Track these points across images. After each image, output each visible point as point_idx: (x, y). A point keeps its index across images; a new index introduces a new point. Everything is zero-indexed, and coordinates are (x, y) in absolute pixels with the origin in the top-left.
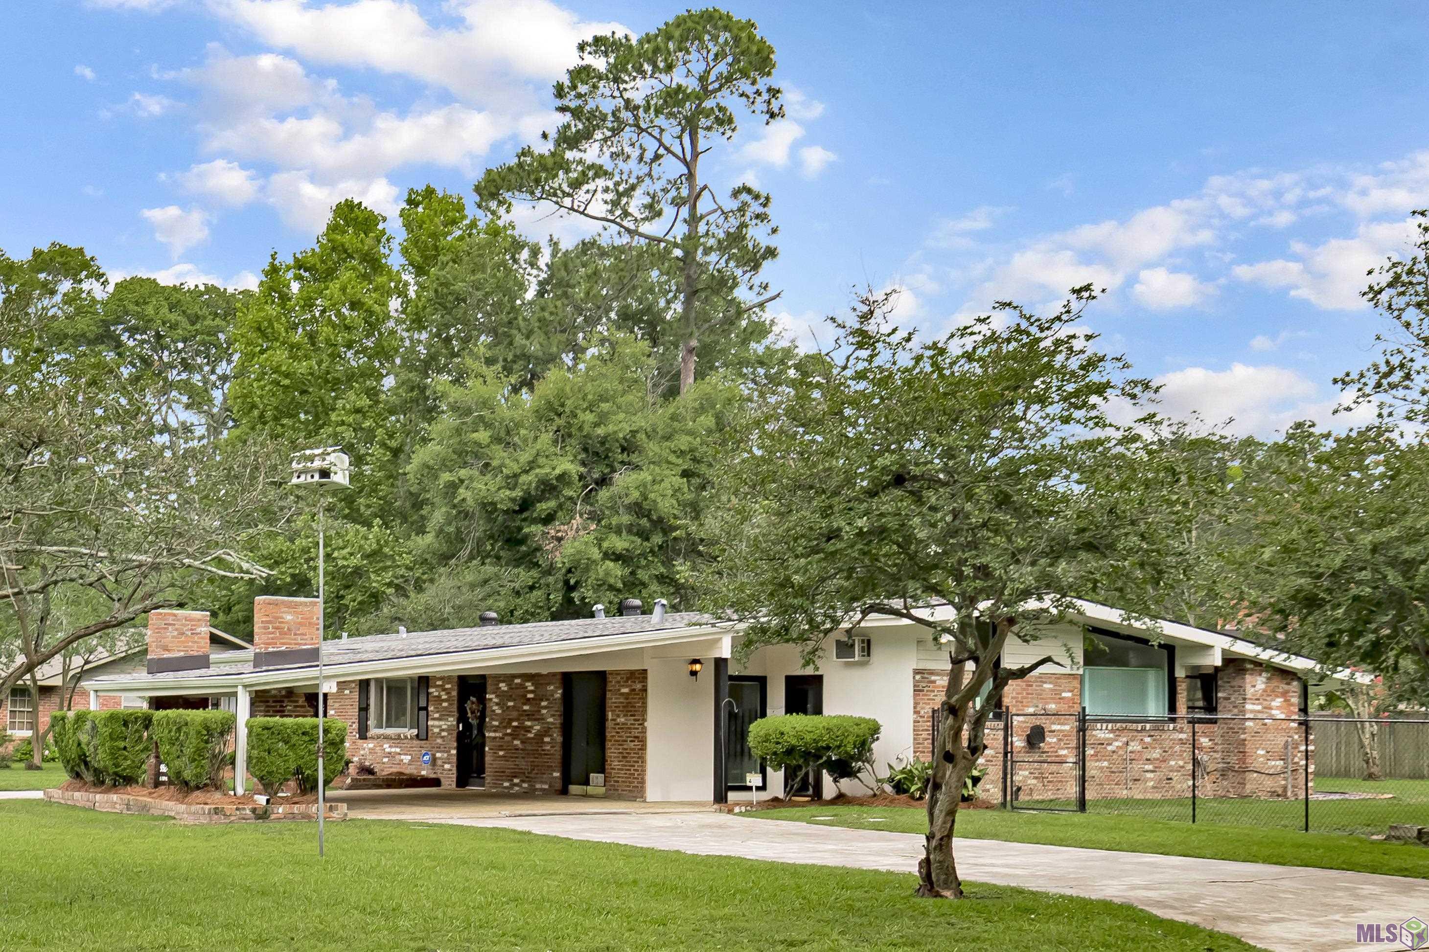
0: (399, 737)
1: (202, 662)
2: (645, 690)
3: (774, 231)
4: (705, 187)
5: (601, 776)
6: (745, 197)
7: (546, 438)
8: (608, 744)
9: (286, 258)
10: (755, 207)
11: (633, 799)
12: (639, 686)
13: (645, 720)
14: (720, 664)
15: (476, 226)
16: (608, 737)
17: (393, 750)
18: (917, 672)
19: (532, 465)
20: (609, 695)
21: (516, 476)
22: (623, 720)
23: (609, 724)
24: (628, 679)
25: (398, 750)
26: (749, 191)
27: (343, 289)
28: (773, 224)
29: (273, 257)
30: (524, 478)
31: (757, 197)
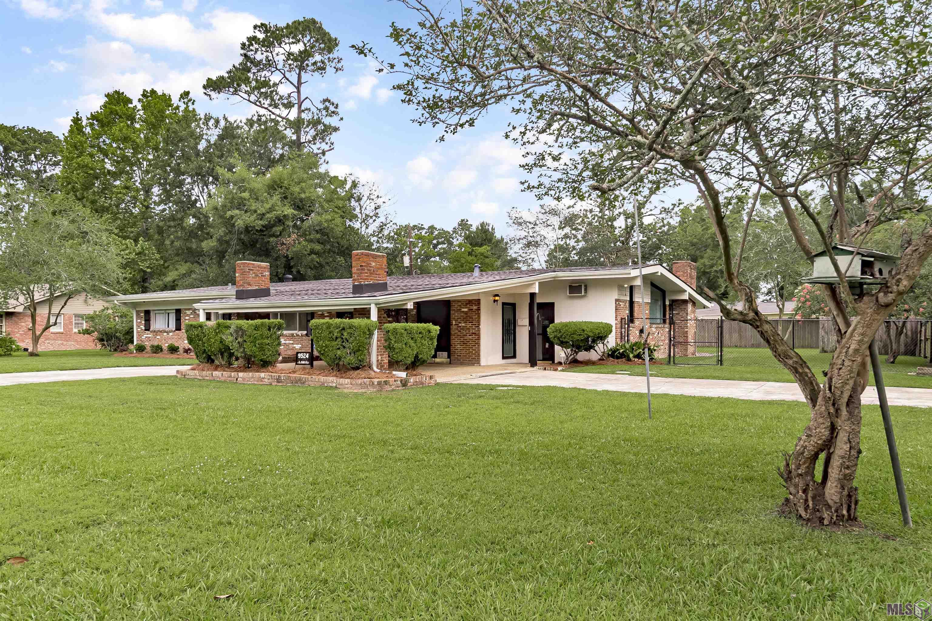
0: (293, 335)
1: (265, 293)
2: (479, 309)
3: (342, 119)
4: (307, 98)
5: (445, 354)
6: (327, 104)
7: (276, 198)
8: (453, 337)
9: (84, 116)
10: (332, 108)
11: (473, 364)
12: (475, 308)
13: (479, 325)
14: (533, 295)
15: (178, 109)
16: (452, 332)
17: (287, 342)
18: (617, 300)
19: (271, 210)
20: (452, 312)
21: (264, 214)
22: (463, 325)
23: (453, 327)
24: (467, 304)
25: (291, 342)
26: (329, 101)
27: (120, 130)
28: (340, 116)
29: (77, 114)
30: (268, 215)
31: (333, 104)
